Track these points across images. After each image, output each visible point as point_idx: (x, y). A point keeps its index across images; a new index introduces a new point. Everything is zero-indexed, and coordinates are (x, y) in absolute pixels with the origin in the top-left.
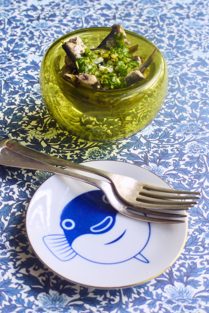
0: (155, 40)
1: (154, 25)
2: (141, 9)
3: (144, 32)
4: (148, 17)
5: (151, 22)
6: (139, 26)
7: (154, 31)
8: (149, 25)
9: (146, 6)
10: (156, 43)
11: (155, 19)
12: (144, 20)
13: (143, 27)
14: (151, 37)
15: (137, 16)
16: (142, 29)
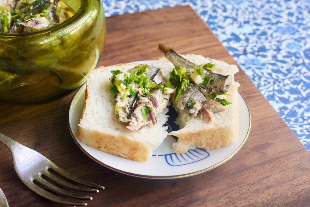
0: (302, 84)
1: (298, 63)
2: (279, 41)
3: (286, 72)
4: (289, 53)
5: (293, 58)
6: (279, 64)
7: (299, 71)
8: (292, 63)
9: (284, 37)
10: (304, 88)
11: (297, 55)
12: (285, 57)
13: (284, 65)
14: (296, 79)
15: (275, 50)
16: (283, 67)
